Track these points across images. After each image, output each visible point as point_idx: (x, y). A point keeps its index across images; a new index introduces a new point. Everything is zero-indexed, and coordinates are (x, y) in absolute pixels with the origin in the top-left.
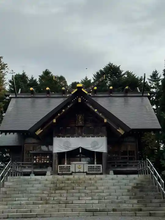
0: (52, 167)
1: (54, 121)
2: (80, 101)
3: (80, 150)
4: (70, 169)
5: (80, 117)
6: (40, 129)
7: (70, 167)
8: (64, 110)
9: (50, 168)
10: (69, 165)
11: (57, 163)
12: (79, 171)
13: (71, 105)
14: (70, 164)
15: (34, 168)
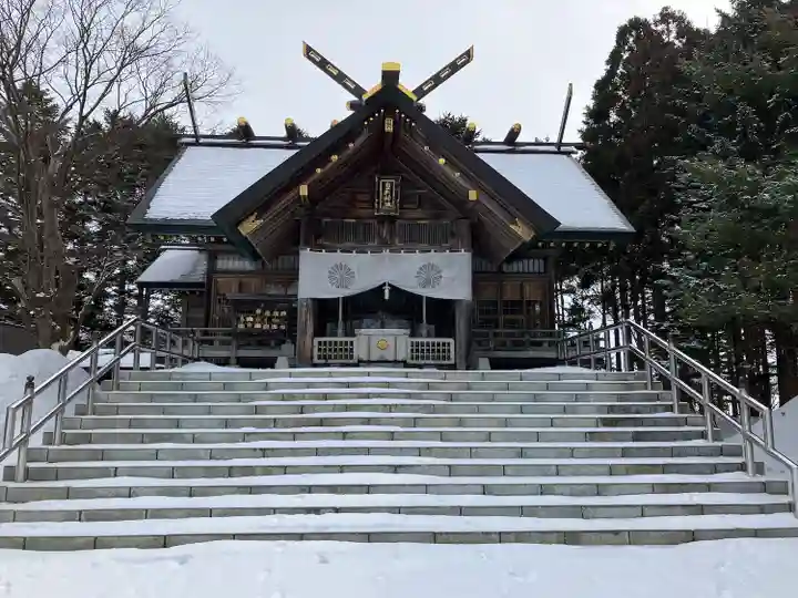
0: (294, 343)
1: (304, 190)
2: (389, 128)
3: (387, 292)
4: (352, 350)
5: (388, 186)
6: (253, 218)
7: (352, 343)
8: (335, 158)
9: (288, 347)
10: (349, 339)
11: (310, 330)
12: (382, 357)
13: (360, 140)
14: (354, 335)
15: (239, 347)
